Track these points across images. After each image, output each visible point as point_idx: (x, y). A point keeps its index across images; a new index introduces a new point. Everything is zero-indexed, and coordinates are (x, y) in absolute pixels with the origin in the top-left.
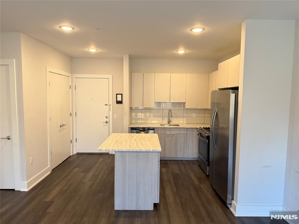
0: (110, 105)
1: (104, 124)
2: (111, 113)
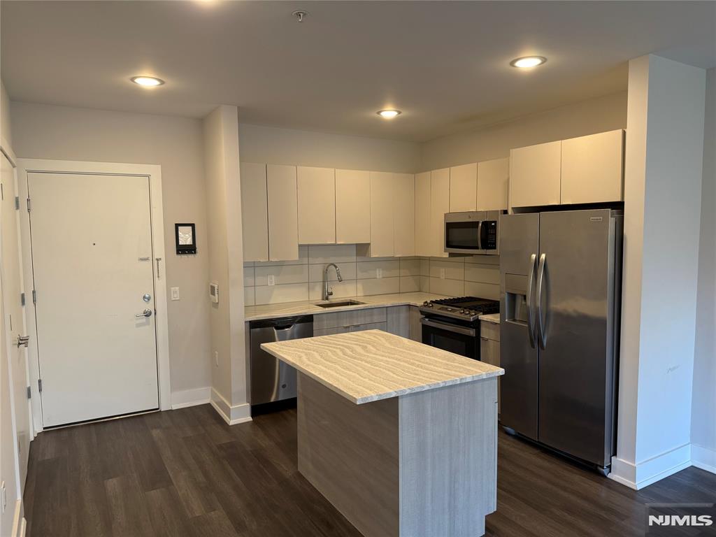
0: (157, 260)
1: (138, 322)
2: (161, 283)
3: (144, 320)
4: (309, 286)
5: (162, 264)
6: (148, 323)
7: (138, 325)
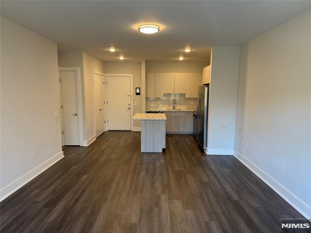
2: (132, 101)
3: (128, 109)
4: (169, 105)
5: (132, 97)
6: (129, 110)
7: (127, 111)
